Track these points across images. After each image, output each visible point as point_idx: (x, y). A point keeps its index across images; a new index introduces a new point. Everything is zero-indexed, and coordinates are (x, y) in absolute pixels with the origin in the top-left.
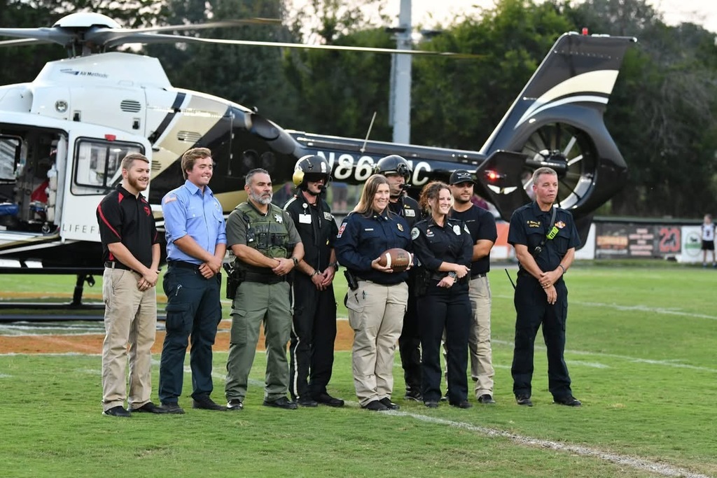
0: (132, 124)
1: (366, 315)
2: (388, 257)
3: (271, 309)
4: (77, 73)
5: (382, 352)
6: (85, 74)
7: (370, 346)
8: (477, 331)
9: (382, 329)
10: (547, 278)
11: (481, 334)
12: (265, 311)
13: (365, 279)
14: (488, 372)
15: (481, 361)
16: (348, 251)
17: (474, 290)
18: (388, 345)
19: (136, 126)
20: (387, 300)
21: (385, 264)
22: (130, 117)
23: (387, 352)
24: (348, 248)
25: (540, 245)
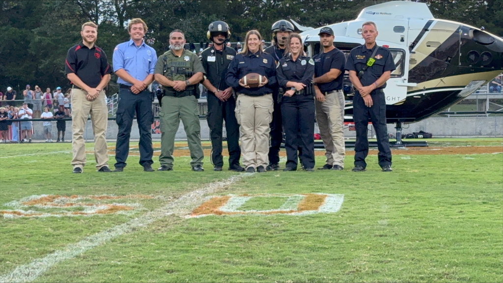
0: (400, 39)
1: (241, 115)
2: (245, 78)
3: (181, 112)
4: (374, 13)
5: (257, 138)
6: (378, 13)
7: (246, 134)
8: (331, 126)
9: (256, 123)
10: (363, 91)
11: (333, 128)
12: (177, 113)
13: (241, 93)
14: (339, 151)
15: (335, 144)
16: (230, 76)
17: (329, 100)
18: (260, 133)
19: (402, 40)
20: (254, 106)
21: (243, 83)
22: (399, 35)
23: (260, 137)
24: (230, 74)
25: (362, 70)
